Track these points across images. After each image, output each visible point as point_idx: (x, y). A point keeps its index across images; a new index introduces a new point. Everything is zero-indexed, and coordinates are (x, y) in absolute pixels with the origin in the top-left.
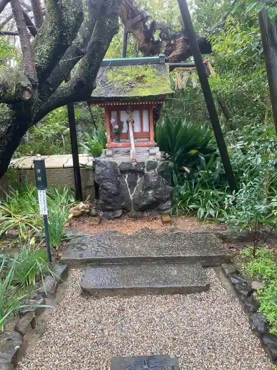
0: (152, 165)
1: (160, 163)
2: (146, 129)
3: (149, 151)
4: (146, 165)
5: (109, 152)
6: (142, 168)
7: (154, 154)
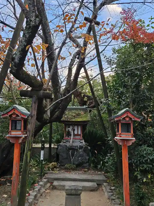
0: (81, 147)
1: (84, 146)
2: (79, 133)
3: (80, 141)
4: (78, 147)
5: (65, 141)
6: (77, 148)
7: (82, 143)
